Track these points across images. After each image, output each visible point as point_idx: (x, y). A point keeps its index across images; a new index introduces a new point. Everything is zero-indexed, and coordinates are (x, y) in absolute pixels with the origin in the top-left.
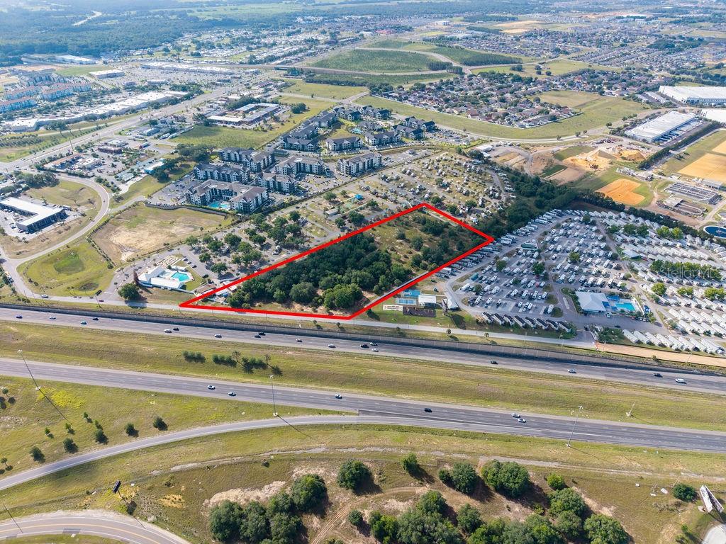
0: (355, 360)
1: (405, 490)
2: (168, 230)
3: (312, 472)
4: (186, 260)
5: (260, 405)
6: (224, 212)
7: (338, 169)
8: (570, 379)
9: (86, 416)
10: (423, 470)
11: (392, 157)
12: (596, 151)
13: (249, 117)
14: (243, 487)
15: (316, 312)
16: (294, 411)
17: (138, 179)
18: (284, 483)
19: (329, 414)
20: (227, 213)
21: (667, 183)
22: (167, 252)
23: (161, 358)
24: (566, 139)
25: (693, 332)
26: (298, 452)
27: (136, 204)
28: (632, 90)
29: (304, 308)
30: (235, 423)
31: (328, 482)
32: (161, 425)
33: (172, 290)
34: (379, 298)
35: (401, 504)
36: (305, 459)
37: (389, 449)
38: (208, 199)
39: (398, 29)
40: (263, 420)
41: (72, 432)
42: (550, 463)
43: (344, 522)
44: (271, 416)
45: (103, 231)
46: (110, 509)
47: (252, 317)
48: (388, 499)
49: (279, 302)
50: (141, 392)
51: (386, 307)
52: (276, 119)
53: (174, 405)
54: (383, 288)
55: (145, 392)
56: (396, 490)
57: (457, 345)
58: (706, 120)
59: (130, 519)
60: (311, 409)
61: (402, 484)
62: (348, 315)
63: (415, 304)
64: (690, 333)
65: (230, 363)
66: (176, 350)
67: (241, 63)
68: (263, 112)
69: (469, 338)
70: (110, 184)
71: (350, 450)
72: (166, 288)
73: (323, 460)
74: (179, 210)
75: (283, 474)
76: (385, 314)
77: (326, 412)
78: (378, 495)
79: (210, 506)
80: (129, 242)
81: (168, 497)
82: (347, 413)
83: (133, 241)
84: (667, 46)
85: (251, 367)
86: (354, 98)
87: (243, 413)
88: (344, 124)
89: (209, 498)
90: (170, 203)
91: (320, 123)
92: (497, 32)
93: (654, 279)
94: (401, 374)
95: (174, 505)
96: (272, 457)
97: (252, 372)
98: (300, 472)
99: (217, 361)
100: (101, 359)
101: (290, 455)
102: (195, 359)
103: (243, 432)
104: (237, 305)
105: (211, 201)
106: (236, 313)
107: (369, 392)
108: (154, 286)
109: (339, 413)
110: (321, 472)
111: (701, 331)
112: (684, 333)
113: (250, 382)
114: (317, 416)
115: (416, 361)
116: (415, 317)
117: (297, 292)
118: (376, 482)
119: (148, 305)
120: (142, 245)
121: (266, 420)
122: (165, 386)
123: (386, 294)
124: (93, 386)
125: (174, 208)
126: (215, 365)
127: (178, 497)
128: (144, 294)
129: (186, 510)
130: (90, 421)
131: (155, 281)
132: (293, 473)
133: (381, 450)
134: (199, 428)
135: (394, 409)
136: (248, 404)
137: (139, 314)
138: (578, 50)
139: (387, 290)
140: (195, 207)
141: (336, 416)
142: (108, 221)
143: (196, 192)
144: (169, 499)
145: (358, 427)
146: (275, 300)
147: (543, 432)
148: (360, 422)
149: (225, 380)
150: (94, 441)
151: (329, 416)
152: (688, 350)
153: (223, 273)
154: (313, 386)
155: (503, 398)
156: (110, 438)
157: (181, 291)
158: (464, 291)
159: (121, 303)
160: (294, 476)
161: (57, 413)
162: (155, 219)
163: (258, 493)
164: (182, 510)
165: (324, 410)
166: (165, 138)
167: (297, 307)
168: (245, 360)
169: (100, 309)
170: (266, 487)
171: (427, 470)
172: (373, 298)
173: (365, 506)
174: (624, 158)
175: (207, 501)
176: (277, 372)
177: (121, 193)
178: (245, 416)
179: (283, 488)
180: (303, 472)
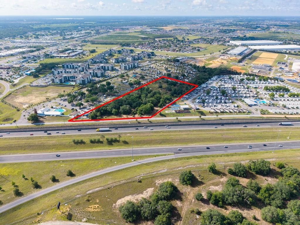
0: (161, 134)
1: (215, 181)
2: (45, 95)
3: (165, 181)
4: (60, 104)
5: (123, 158)
6: (72, 85)
7: (120, 68)
8: (258, 129)
9: (24, 177)
10: (219, 171)
11: (142, 64)
12: (220, 58)
13: (71, 55)
14: (132, 194)
15: (135, 117)
16: (141, 157)
17: (22, 77)
18: (153, 188)
19: (160, 156)
20: (74, 85)
21: (251, 66)
22: (48, 102)
23: (60, 145)
24: (207, 55)
25: (292, 108)
26: (154, 174)
27: (24, 87)
28: (221, 43)
29: (128, 116)
30: (113, 167)
31: (176, 184)
32: (71, 175)
33: (57, 116)
34: (162, 109)
35: (217, 187)
36: (159, 176)
37: (198, 165)
38: (63, 81)
39: (123, 29)
40: (127, 164)
41: (17, 186)
42: (272, 159)
43: (193, 200)
44: (131, 161)
45: (9, 98)
46: (56, 220)
47: (104, 122)
48: (209, 186)
49: (115, 115)
50: (53, 161)
51: (167, 112)
52: (84, 55)
53: (76, 164)
54: (162, 105)
55: (56, 161)
56: (211, 182)
57: (205, 122)
58: (251, 49)
59: (71, 223)
60: (150, 155)
61: (213, 179)
62: (150, 116)
63: (179, 109)
64: (291, 108)
65: (99, 142)
66: (68, 141)
67: (59, 39)
68: (77, 53)
69: (210, 118)
70: (8, 80)
71: (179, 168)
72: (53, 116)
73: (168, 175)
74: (48, 87)
75: (151, 184)
76: (168, 114)
78: (203, 185)
79: (117, 206)
80: (25, 101)
81: (90, 207)
82: (168, 155)
83: (28, 101)
84: (224, 32)
85: (111, 142)
86: (116, 48)
87: (116, 162)
88: (115, 55)
89: (115, 203)
90: (43, 84)
91: (105, 54)
92: (162, 29)
93: (267, 93)
94: (185, 136)
95: (96, 210)
96: (141, 178)
97: (112, 145)
99: (92, 142)
100: (24, 150)
101: (150, 175)
102: (80, 143)
103: (119, 170)
104: (94, 118)
105: (65, 82)
106: (95, 122)
107: (174, 145)
108: (46, 115)
110: (170, 180)
111: (295, 107)
112: (289, 109)
113: (113, 149)
114: (154, 158)
115: (190, 131)
116: (182, 114)
117: (123, 109)
118: (200, 180)
119: (45, 123)
120: (33, 101)
121: (129, 163)
122: (67, 157)
123: (164, 107)
124: (24, 163)
125: (46, 86)
126: (92, 144)
127: (96, 206)
128: (41, 119)
129: (104, 211)
130: (26, 179)
131: (46, 113)
132: (156, 183)
133: (195, 166)
134: (94, 173)
135: (190, 150)
136: (117, 158)
137: (41, 128)
138: (195, 33)
139: (164, 106)
140: (57, 85)
141: (164, 156)
142: (11, 94)
143: (57, 78)
144: (91, 208)
145: (177, 159)
146: (112, 114)
147: (260, 149)
148: (177, 157)
149: (99, 150)
150: (32, 188)
151: (160, 157)
152: (294, 114)
153: (82, 107)
154: (146, 146)
155: (235, 139)
156: (42, 186)
157: (62, 116)
158: (198, 103)
159: (30, 124)
160: (157, 184)
161: (3, 179)
162: (37, 91)
164: (101, 211)
165: (157, 155)
166: (32, 63)
167: (125, 116)
168: (107, 139)
169: (18, 128)
170: (145, 192)
171: (221, 171)
172: (159, 109)
174: (231, 60)
175: (114, 205)
176: (126, 143)
177: (15, 83)
179: (154, 191)
180: (161, 182)
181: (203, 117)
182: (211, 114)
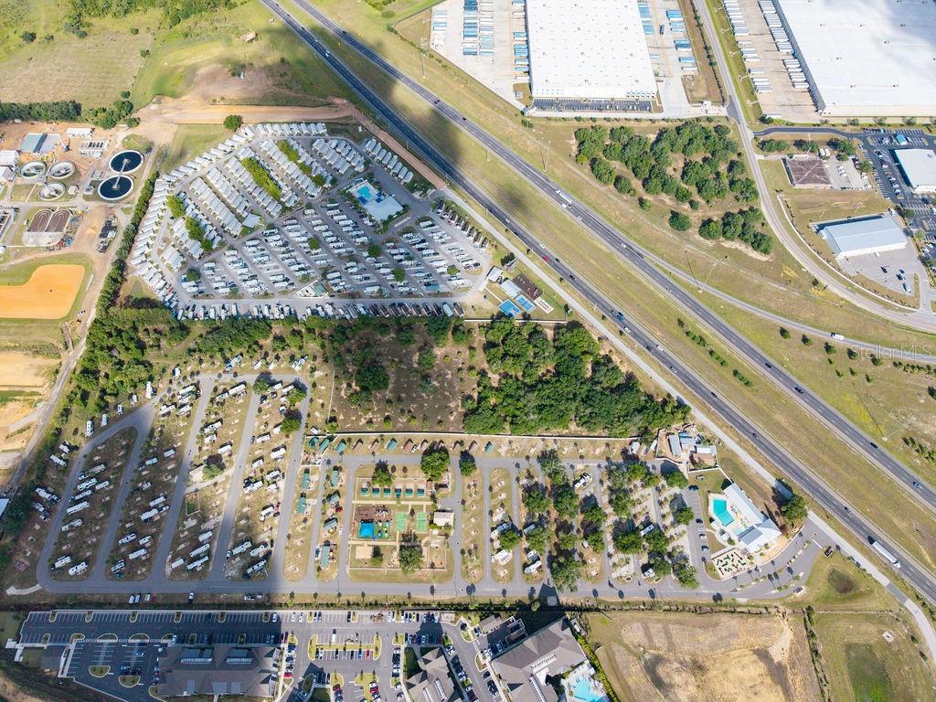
3: (702, 239)
4: (705, 548)
10: (640, 204)
15: (610, 351)
16: (687, 286)
30: (731, 303)
31: (697, 230)
32: (783, 332)
33: (740, 490)
37: (649, 223)
41: (852, 371)
43: (700, 211)
44: (704, 292)
51: (549, 309)
53: (770, 346)
56: (662, 206)
63: (522, 296)
71: (671, 236)
75: (719, 248)
77: (665, 271)
78: (673, 210)
81: (792, 276)
89: (768, 261)
96: (721, 259)
98: (710, 243)
109: (657, 265)
110: (697, 236)
114: (673, 273)
118: (670, 215)
127: (786, 272)
130: (838, 374)
145: (653, 250)
156: (823, 346)
157: (731, 479)
160: (714, 244)
163: (740, 248)
167: (624, 369)
170: (733, 248)
172: (549, 328)
173: (686, 210)
175: (770, 261)
176: (681, 323)
178: (721, 304)
179: (722, 241)
180: (707, 242)
181: (519, 255)
182: (499, 246)
